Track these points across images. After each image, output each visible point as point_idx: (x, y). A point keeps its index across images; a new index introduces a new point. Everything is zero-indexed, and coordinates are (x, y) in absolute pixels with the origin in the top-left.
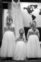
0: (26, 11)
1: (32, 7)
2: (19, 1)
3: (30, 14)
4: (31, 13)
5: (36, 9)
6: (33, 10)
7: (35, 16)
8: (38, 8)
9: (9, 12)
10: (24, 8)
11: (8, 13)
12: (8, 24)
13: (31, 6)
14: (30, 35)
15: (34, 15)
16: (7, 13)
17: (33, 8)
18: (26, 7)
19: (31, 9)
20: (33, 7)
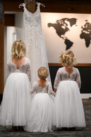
0: (53, 30)
3: (62, 36)
4: (64, 34)
5: (74, 26)
6: (67, 29)
7: (72, 41)
8: (77, 24)
12: (17, 58)
13: (64, 20)
14: (61, 80)
16: (14, 34)
17: (67, 25)
19: (63, 27)
20: (68, 23)
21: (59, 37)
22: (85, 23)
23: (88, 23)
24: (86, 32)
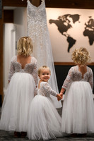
0: (54, 27)
1: (68, 18)
2: (43, 3)
3: (64, 33)
4: (66, 31)
5: (77, 23)
6: (69, 26)
7: (74, 38)
8: (80, 20)
9: (16, 30)
10: (51, 21)
11: (14, 33)
13: (66, 16)
15: (72, 36)
17: (69, 21)
18: (56, 18)
19: (66, 24)
20: (71, 19)
21: (60, 34)
22: (88, 19)
23: (92, 20)
24: (90, 29)
